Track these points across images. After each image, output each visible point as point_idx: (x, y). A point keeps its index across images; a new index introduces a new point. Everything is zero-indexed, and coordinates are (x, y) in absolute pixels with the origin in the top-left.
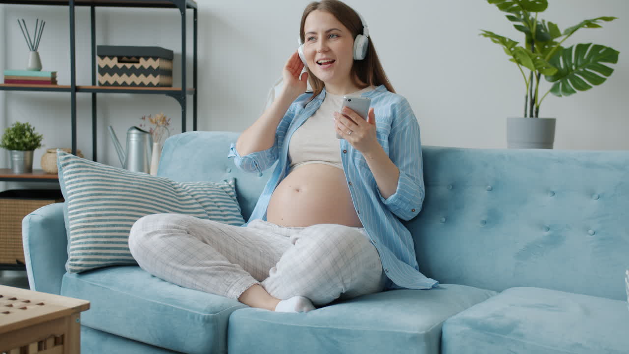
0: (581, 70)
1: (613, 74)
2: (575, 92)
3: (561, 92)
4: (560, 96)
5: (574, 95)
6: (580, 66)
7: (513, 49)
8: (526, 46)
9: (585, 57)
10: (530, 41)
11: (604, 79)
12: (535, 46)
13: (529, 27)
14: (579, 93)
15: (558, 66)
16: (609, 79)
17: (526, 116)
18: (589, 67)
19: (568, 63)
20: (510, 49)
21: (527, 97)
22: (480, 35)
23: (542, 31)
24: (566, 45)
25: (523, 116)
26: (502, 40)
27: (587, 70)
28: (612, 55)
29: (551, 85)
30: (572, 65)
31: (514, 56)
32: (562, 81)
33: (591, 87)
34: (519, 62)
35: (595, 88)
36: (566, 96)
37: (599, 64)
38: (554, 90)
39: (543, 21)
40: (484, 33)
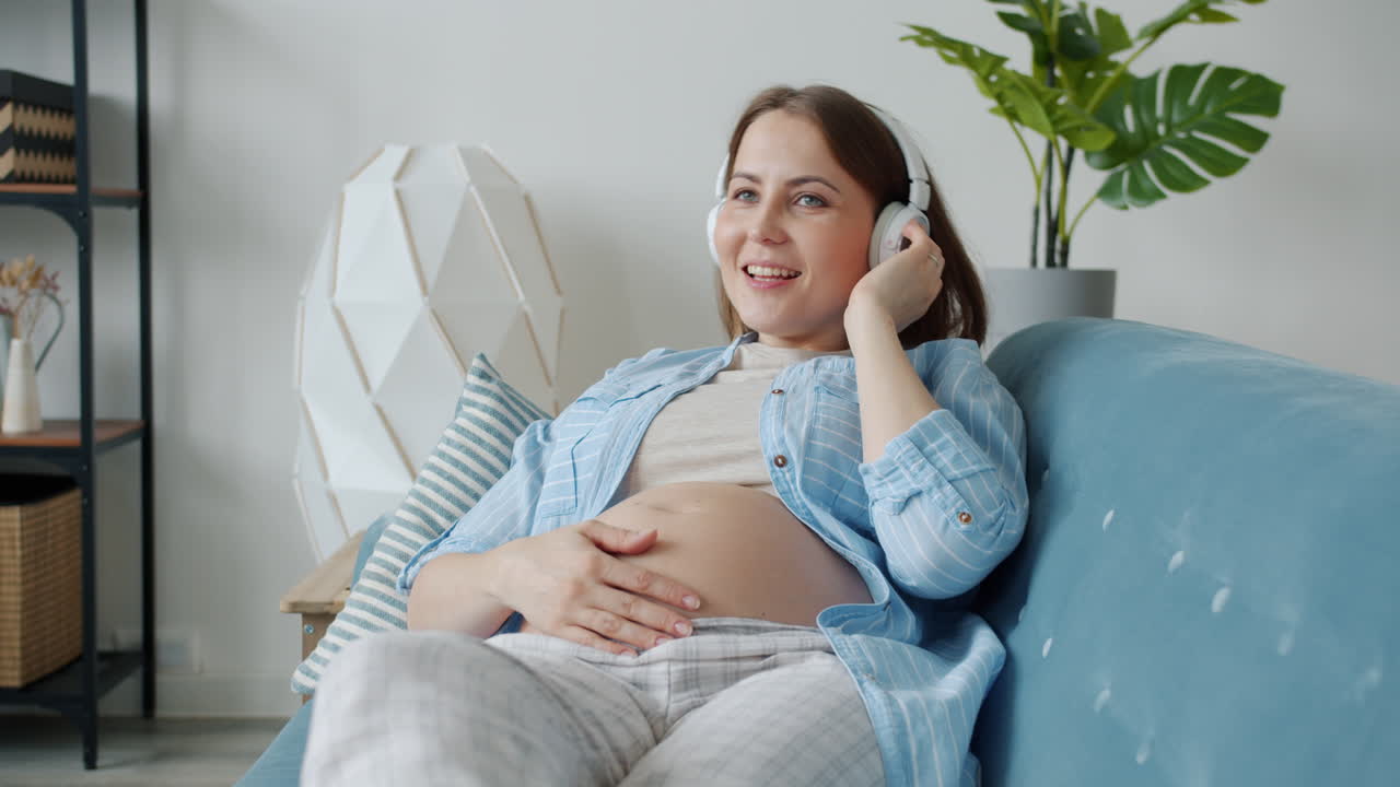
0: (1181, 135)
1: (1267, 148)
2: (1162, 196)
3: (1126, 199)
4: (1125, 208)
5: (1159, 205)
6: (1180, 126)
7: (993, 78)
8: (1035, 71)
9: (1193, 100)
10: (1044, 59)
11: (1243, 162)
12: (1058, 72)
13: (1041, 19)
14: (1174, 198)
15: (1120, 126)
16: (1257, 160)
17: (1034, 262)
18: (1205, 128)
19: (1145, 117)
20: (986, 79)
21: (1037, 212)
22: (903, 39)
23: (1080, 32)
24: (1141, 68)
25: (1025, 262)
26: (963, 53)
27: (1198, 135)
28: (1264, 95)
29: (1100, 177)
30: (1156, 122)
31: (999, 98)
32: (1130, 168)
33: (1206, 182)
34: (1012, 115)
35: (1218, 185)
36: (1138, 206)
37: (1231, 120)
38: (1108, 192)
39: (1083, 6)
40: (914, 33)
